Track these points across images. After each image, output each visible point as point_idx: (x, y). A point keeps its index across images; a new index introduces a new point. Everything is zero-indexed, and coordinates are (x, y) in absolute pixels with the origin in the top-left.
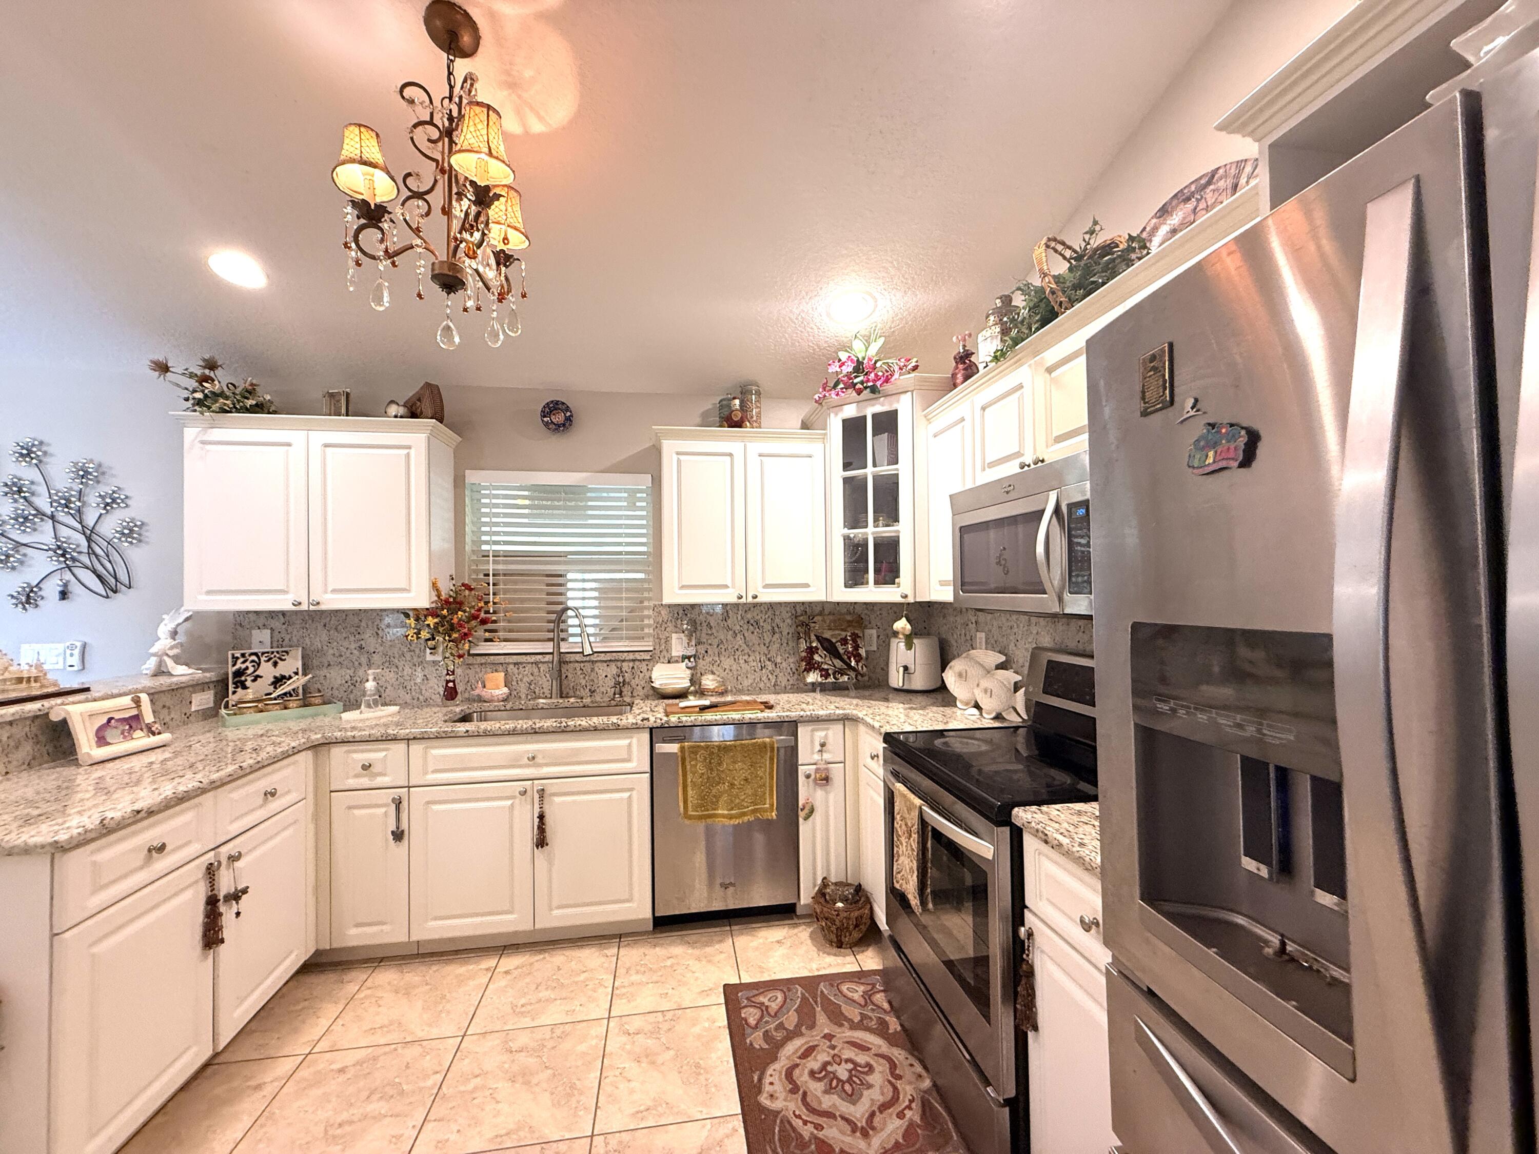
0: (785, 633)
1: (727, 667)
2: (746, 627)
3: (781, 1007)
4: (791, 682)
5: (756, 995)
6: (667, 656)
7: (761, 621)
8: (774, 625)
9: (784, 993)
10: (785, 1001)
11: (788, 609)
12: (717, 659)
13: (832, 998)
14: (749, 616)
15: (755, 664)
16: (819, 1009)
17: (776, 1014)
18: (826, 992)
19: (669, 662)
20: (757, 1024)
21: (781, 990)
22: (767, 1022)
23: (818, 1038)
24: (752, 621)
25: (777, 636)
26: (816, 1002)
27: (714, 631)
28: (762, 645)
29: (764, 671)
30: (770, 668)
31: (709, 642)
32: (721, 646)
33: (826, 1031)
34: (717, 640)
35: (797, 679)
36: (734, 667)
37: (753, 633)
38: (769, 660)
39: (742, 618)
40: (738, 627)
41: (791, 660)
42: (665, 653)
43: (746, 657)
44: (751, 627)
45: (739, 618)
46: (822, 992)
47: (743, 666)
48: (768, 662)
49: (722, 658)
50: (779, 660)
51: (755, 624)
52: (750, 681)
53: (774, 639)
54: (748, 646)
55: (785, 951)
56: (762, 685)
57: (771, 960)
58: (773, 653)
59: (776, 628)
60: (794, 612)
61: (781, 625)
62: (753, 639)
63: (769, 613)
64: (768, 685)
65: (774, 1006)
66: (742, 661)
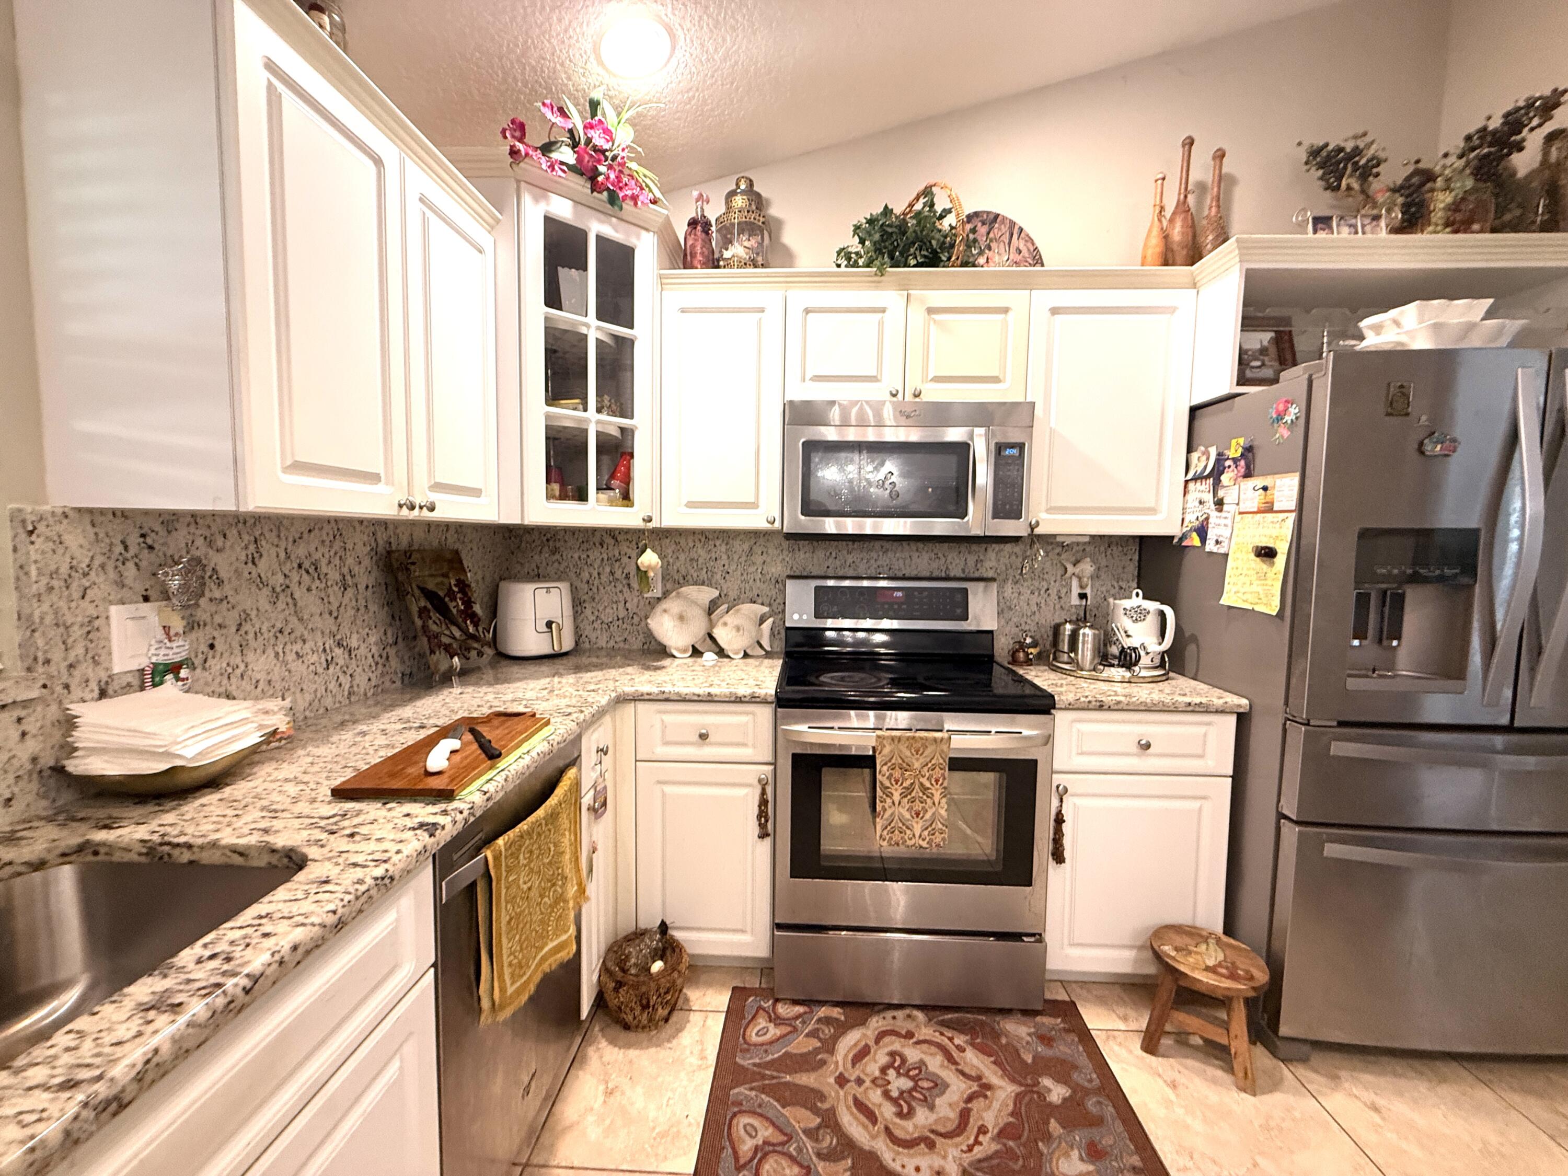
0: (361, 587)
1: (262, 676)
2: (295, 577)
3: (773, 1124)
4: (373, 683)
5: (735, 1152)
6: (96, 675)
7: (324, 562)
8: (345, 570)
9: (740, 1112)
10: (761, 1115)
11: (365, 538)
12: (238, 660)
13: (770, 1057)
14: (301, 551)
15: (315, 658)
16: (788, 1078)
17: (785, 1134)
18: (757, 1061)
19: (103, 694)
20: (801, 1165)
21: (735, 1115)
22: (799, 1150)
23: (842, 1093)
24: (306, 564)
25: (350, 592)
26: (773, 1078)
27: (227, 590)
28: (327, 616)
29: (331, 668)
30: (341, 662)
31: (218, 619)
32: (247, 627)
33: (832, 1080)
34: (234, 614)
35: (382, 675)
36: (275, 677)
37: (309, 590)
38: (339, 645)
39: (288, 557)
40: (280, 578)
41: (372, 639)
42: (85, 669)
43: (297, 647)
44: (305, 576)
45: (282, 555)
46: (755, 1065)
47: (292, 666)
48: (338, 651)
49: (250, 657)
50: (354, 643)
51: (311, 570)
52: (308, 697)
53: (346, 601)
54: (301, 620)
55: (639, 1090)
56: (328, 702)
57: (652, 1114)
58: (345, 630)
59: (348, 577)
60: (374, 545)
61: (356, 570)
62: (310, 603)
63: (338, 544)
64: (339, 698)
65: (766, 1132)
66: (291, 657)
